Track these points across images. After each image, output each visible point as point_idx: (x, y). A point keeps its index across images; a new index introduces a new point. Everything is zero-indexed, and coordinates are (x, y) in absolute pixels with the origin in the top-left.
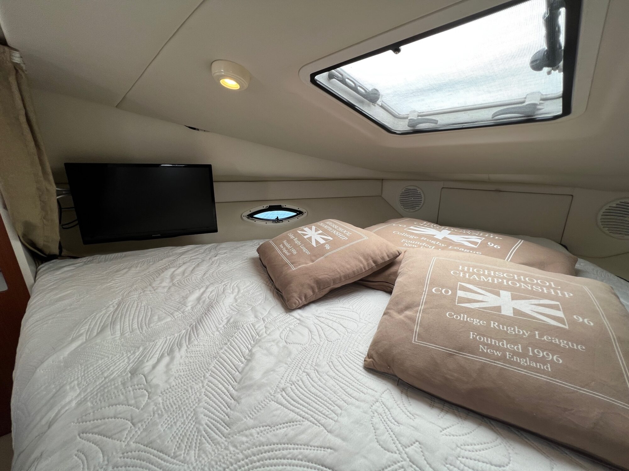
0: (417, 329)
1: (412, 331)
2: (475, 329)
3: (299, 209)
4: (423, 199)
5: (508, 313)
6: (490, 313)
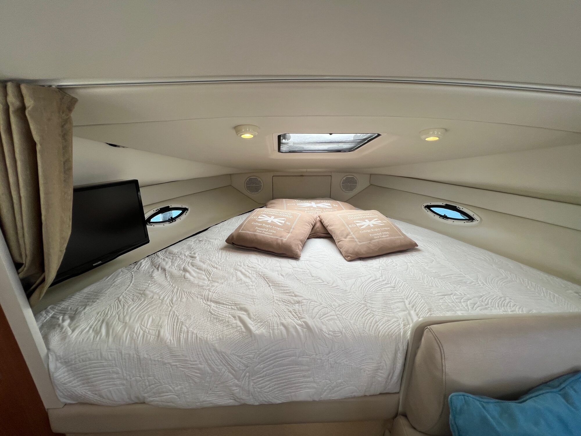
0: (357, 240)
1: (356, 241)
2: (370, 233)
3: (184, 207)
4: (262, 184)
5: (372, 226)
6: (369, 227)
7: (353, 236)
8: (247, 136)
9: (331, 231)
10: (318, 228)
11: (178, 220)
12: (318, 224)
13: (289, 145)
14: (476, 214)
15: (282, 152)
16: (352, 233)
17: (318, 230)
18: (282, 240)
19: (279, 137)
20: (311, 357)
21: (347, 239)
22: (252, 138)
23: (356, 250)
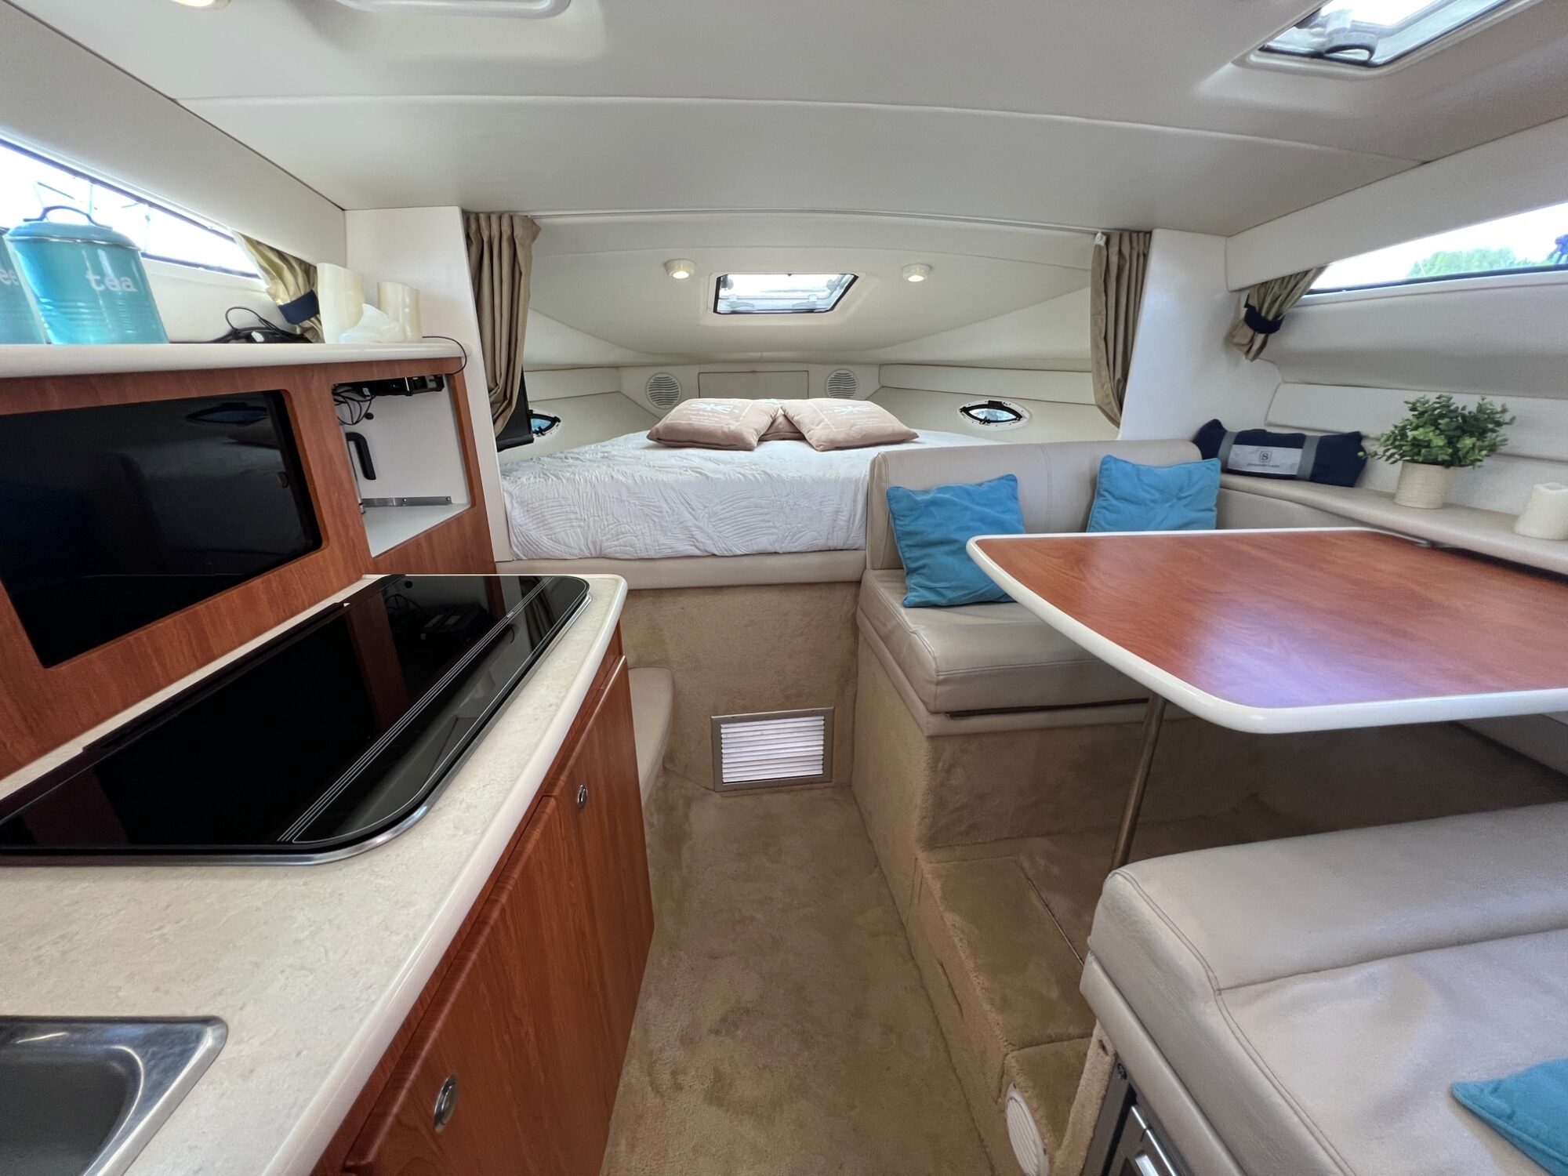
3: (552, 415)
4: (680, 389)
5: (856, 412)
6: (851, 413)
7: (828, 423)
8: (681, 275)
9: (798, 422)
10: (780, 423)
11: (548, 433)
12: (781, 419)
13: (730, 300)
14: (1027, 411)
15: (720, 313)
16: (826, 420)
17: (780, 426)
18: (729, 428)
19: (719, 279)
20: (770, 499)
21: (820, 427)
22: (687, 278)
23: (831, 437)
